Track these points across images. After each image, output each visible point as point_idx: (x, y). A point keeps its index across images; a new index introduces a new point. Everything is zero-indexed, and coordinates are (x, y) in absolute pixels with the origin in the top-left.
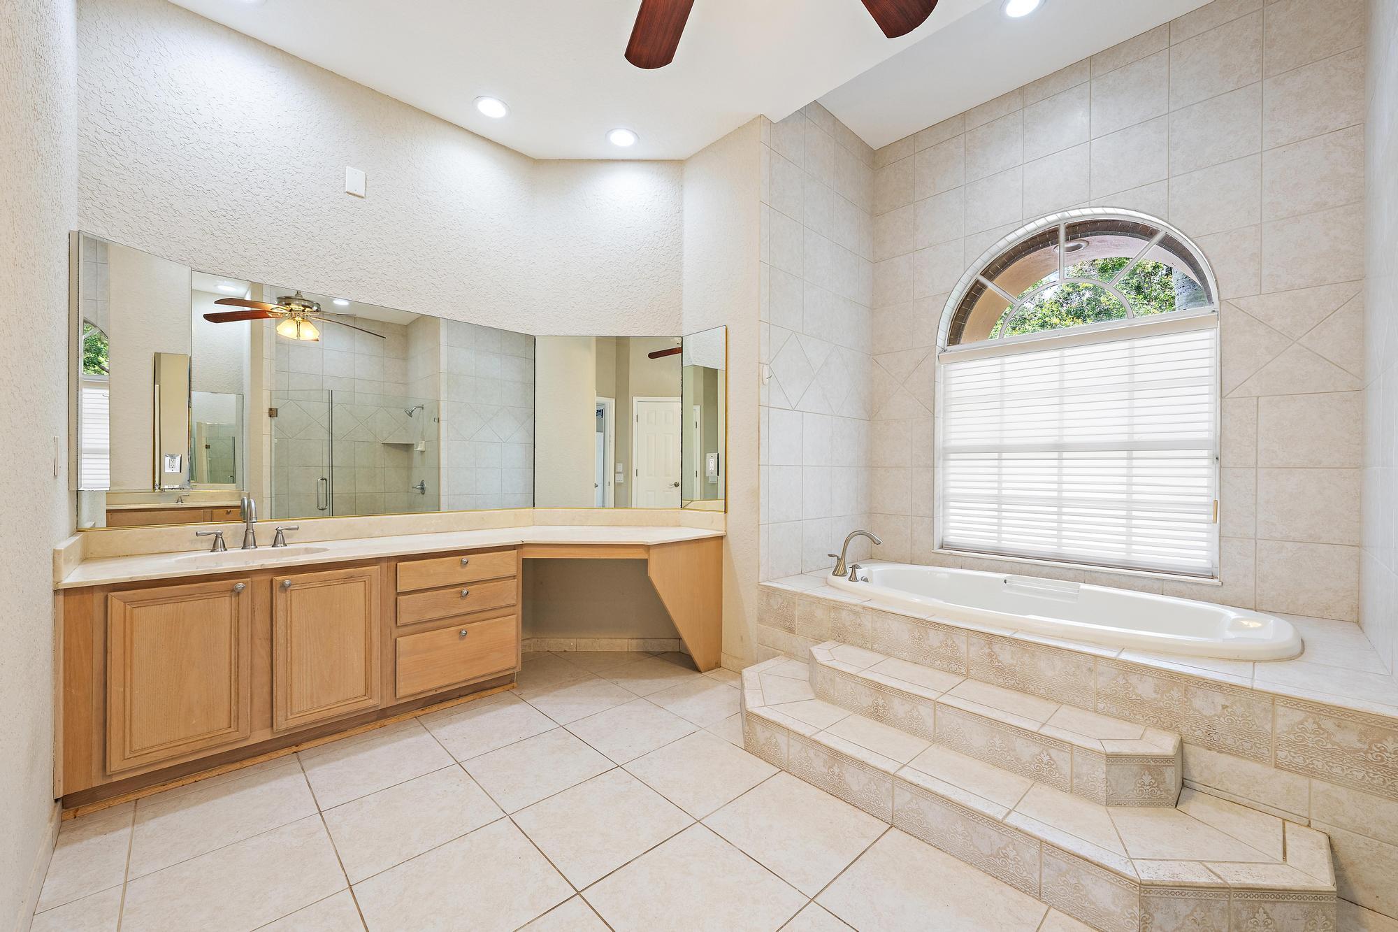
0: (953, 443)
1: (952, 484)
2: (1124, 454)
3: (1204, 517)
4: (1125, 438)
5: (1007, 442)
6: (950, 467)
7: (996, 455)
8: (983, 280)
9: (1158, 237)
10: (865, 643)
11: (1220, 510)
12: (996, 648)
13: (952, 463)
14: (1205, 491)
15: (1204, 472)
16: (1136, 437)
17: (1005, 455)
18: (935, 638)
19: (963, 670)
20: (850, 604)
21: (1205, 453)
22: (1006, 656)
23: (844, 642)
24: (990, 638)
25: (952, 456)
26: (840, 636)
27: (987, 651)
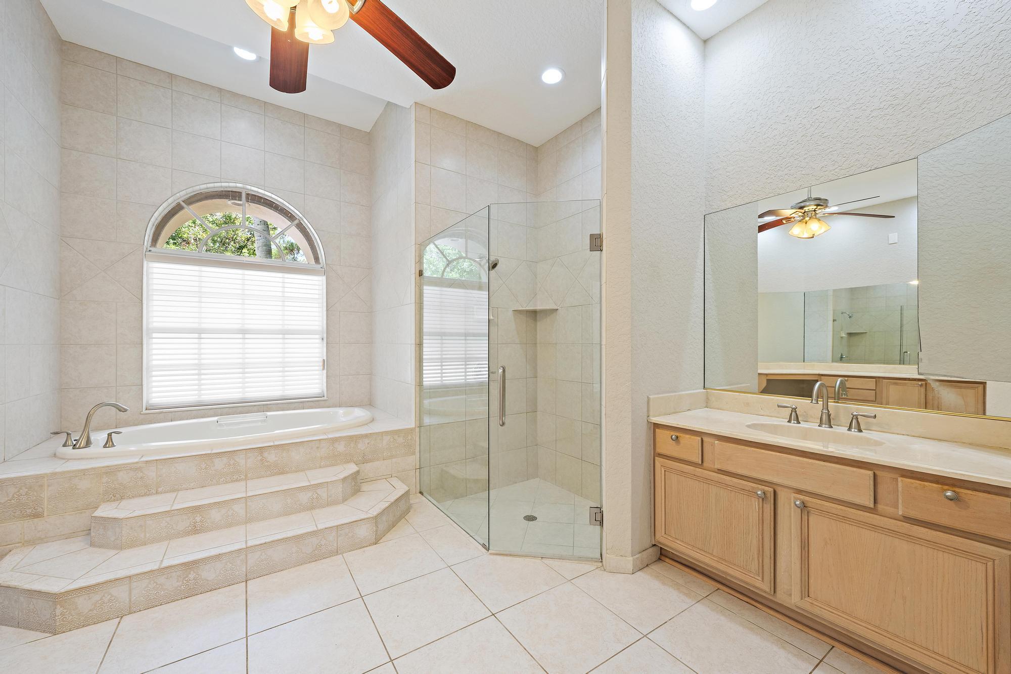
0: (155, 325)
1: (154, 357)
2: (281, 336)
3: (317, 368)
4: (280, 327)
5: (204, 326)
6: (152, 344)
7: (196, 335)
8: (183, 204)
9: (296, 222)
10: (148, 490)
11: (326, 364)
12: (266, 455)
13: (154, 341)
14: (317, 355)
15: (317, 345)
16: (286, 327)
17: (203, 336)
18: (219, 464)
19: (243, 477)
20: (129, 464)
21: (317, 336)
22: (271, 457)
23: (122, 498)
24: (261, 449)
25: (155, 335)
26: (116, 495)
27: (260, 458)
